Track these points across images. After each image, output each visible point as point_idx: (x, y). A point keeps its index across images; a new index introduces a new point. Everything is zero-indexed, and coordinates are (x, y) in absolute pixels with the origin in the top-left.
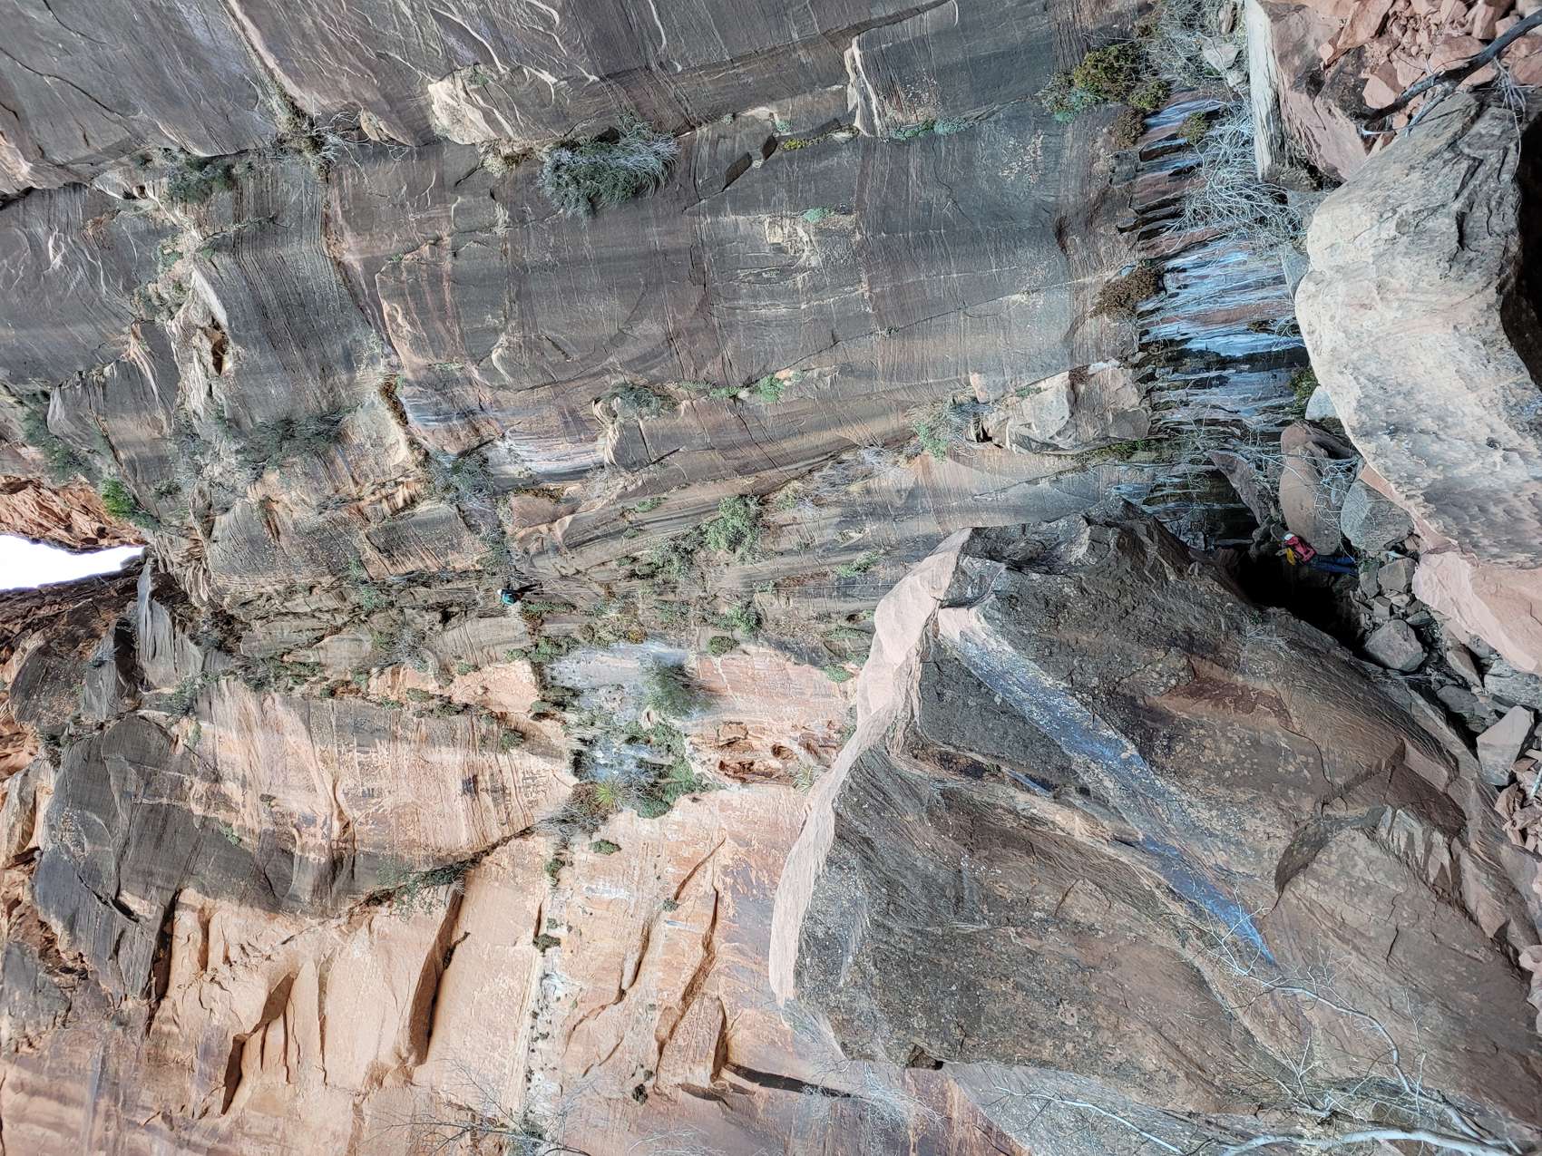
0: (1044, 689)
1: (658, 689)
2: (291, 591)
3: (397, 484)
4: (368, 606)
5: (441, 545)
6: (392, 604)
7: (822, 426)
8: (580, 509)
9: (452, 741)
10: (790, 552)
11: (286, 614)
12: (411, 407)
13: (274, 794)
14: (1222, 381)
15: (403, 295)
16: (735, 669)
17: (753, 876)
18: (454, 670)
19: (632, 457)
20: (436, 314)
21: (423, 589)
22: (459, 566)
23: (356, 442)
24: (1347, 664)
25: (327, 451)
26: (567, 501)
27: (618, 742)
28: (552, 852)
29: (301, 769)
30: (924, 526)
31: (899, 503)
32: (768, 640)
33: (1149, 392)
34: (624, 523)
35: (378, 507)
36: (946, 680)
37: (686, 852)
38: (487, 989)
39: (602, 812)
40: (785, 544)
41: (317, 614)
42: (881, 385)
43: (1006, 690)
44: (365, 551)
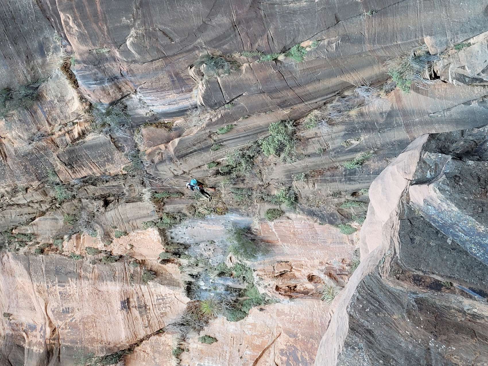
0: (479, 234)
1: (236, 242)
2: (15, 191)
3: (74, 124)
4: (60, 198)
5: (101, 160)
6: (74, 197)
7: (331, 75)
8: (184, 134)
9: (114, 278)
10: (314, 155)
11: (13, 205)
12: (80, 77)
13: (11, 312)
15: (72, 8)
16: (283, 229)
17: (299, 355)
18: (113, 235)
19: (214, 100)
20: (92, 19)
21: (92, 187)
22: (113, 172)
23: (49, 99)
25: (32, 106)
26: (176, 129)
27: (213, 276)
28: (176, 343)
29: (26, 297)
30: (399, 135)
31: (381, 121)
32: (302, 210)
34: (211, 142)
35: (64, 138)
36: (416, 230)
37: (258, 342)
39: (205, 319)
40: (310, 150)
41: (30, 204)
42: (367, 47)
43: (454, 235)
44: (57, 165)
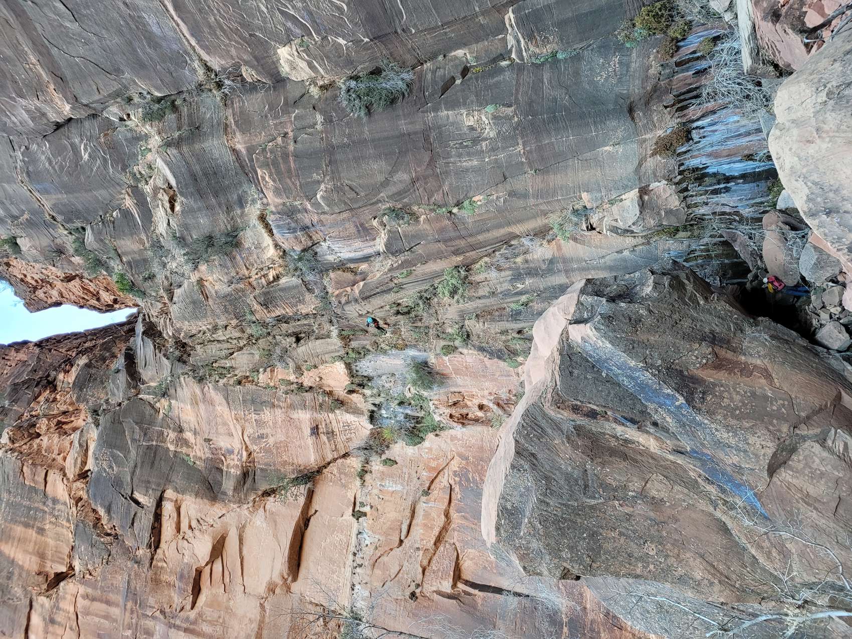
0: (630, 368)
1: (414, 375)
2: (215, 328)
3: (269, 268)
4: (256, 335)
5: (293, 301)
6: (269, 334)
7: (499, 226)
8: (368, 278)
9: (304, 407)
10: (484, 297)
11: (214, 341)
12: (275, 226)
13: (211, 438)
14: (727, 190)
15: (268, 165)
16: (456, 362)
17: (470, 476)
18: (304, 368)
19: (395, 248)
20: (286, 175)
21: (285, 325)
22: (304, 311)
23: (246, 246)
24: (805, 348)
25: (231, 252)
26: (361, 274)
27: (394, 405)
28: (360, 466)
29: (225, 424)
30: (559, 279)
31: (544, 267)
32: (473, 346)
33: (685, 198)
34: (392, 285)
35: (260, 281)
36: (574, 364)
37: (433, 464)
38: (328, 540)
39: (386, 443)
40: (481, 293)
41: (230, 340)
42: (532, 201)
43: (608, 369)
44: (253, 306)
